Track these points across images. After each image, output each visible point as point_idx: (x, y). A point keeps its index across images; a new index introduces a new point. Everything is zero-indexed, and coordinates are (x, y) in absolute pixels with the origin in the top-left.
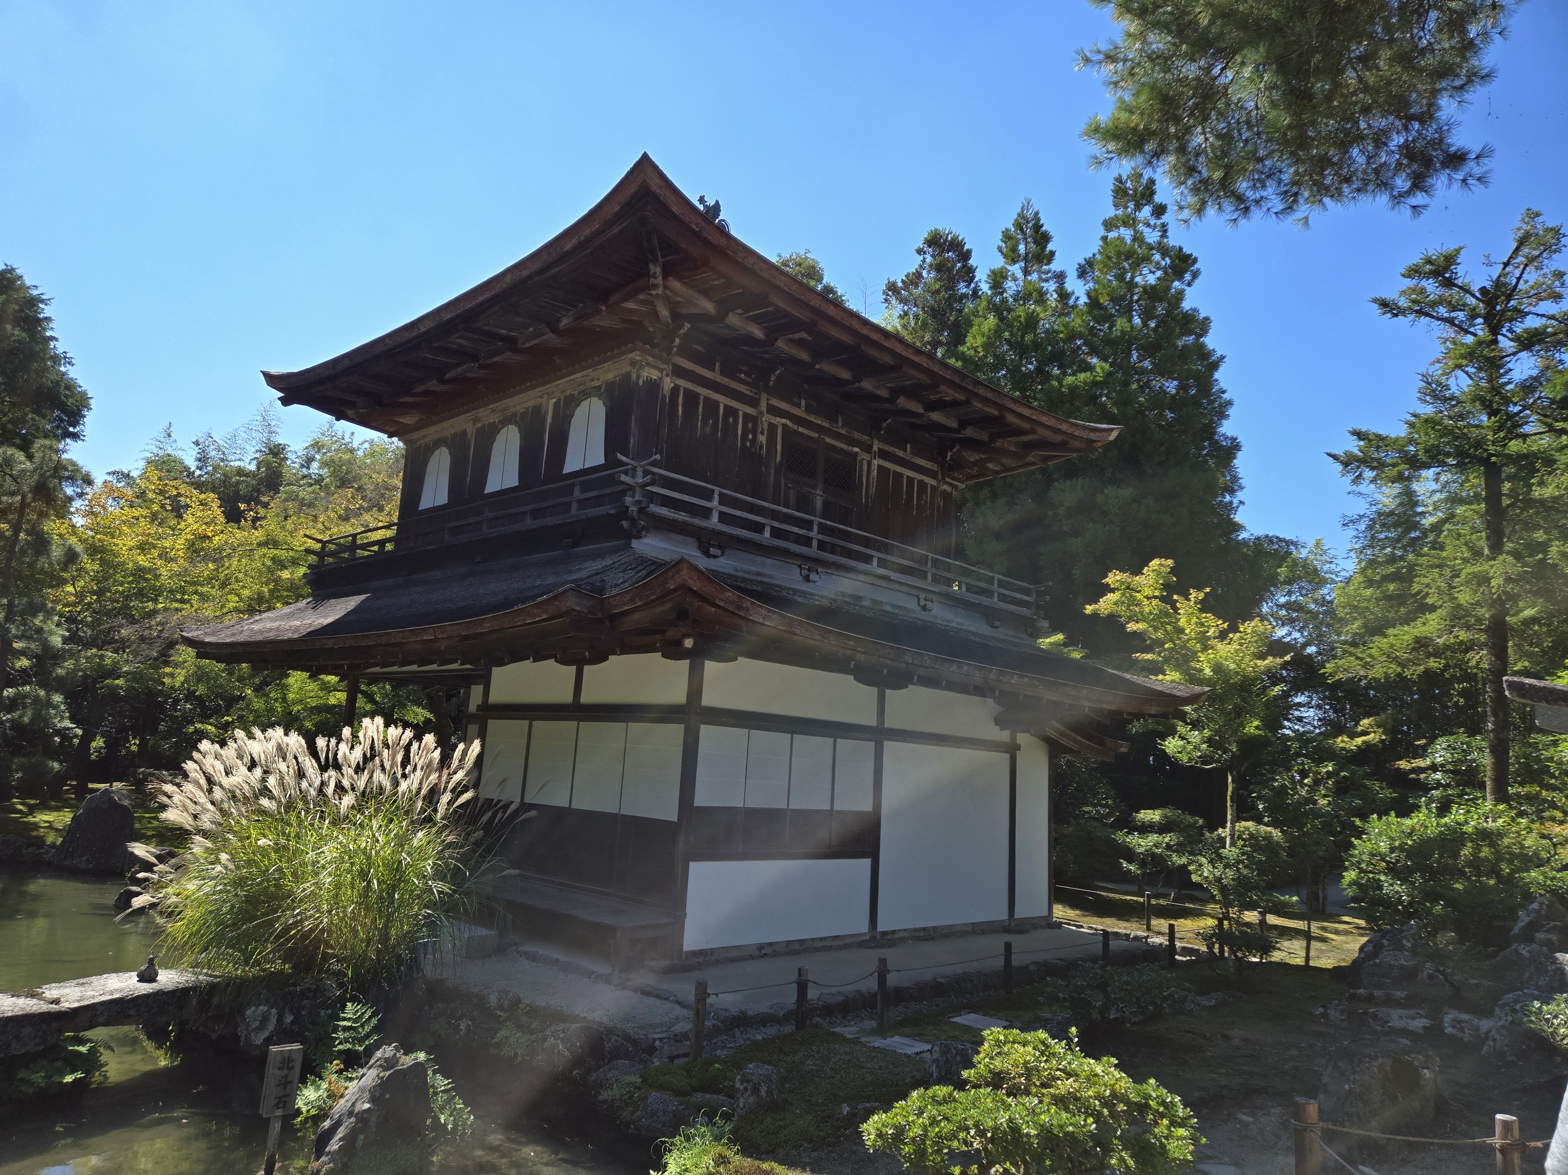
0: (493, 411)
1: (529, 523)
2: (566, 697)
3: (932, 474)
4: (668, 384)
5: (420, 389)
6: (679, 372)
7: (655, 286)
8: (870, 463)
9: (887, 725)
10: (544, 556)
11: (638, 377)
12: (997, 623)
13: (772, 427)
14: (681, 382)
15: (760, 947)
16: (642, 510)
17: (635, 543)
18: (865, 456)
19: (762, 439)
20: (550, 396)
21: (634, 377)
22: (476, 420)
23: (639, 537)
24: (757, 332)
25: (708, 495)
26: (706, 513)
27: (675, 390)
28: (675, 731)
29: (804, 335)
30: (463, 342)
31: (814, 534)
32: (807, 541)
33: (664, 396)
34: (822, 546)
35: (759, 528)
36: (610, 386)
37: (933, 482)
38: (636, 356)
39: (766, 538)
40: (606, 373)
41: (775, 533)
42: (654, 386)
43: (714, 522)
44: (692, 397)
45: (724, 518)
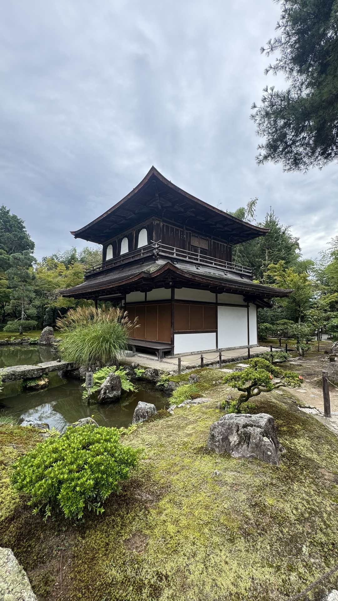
0: (122, 235)
1: (132, 260)
2: (143, 300)
3: (226, 243)
4: (161, 224)
5: (105, 232)
6: (164, 221)
7: (157, 200)
8: (211, 241)
9: (218, 302)
10: (136, 267)
11: (155, 223)
12: (243, 278)
15: (191, 353)
16: (158, 254)
17: (156, 262)
18: (210, 239)
19: (185, 236)
20: (134, 230)
21: (153, 223)
22: (117, 238)
23: (157, 260)
24: (182, 210)
25: (173, 249)
26: (173, 254)
27: (164, 225)
29: (193, 209)
30: (113, 219)
31: (199, 257)
32: (197, 260)
33: (161, 227)
34: (201, 260)
35: (186, 257)
36: (148, 225)
37: (226, 245)
38: (154, 217)
39: (187, 259)
40: (147, 223)
41: (189, 258)
42: (158, 225)
43: (175, 256)
44: (167, 227)
45: (177, 255)
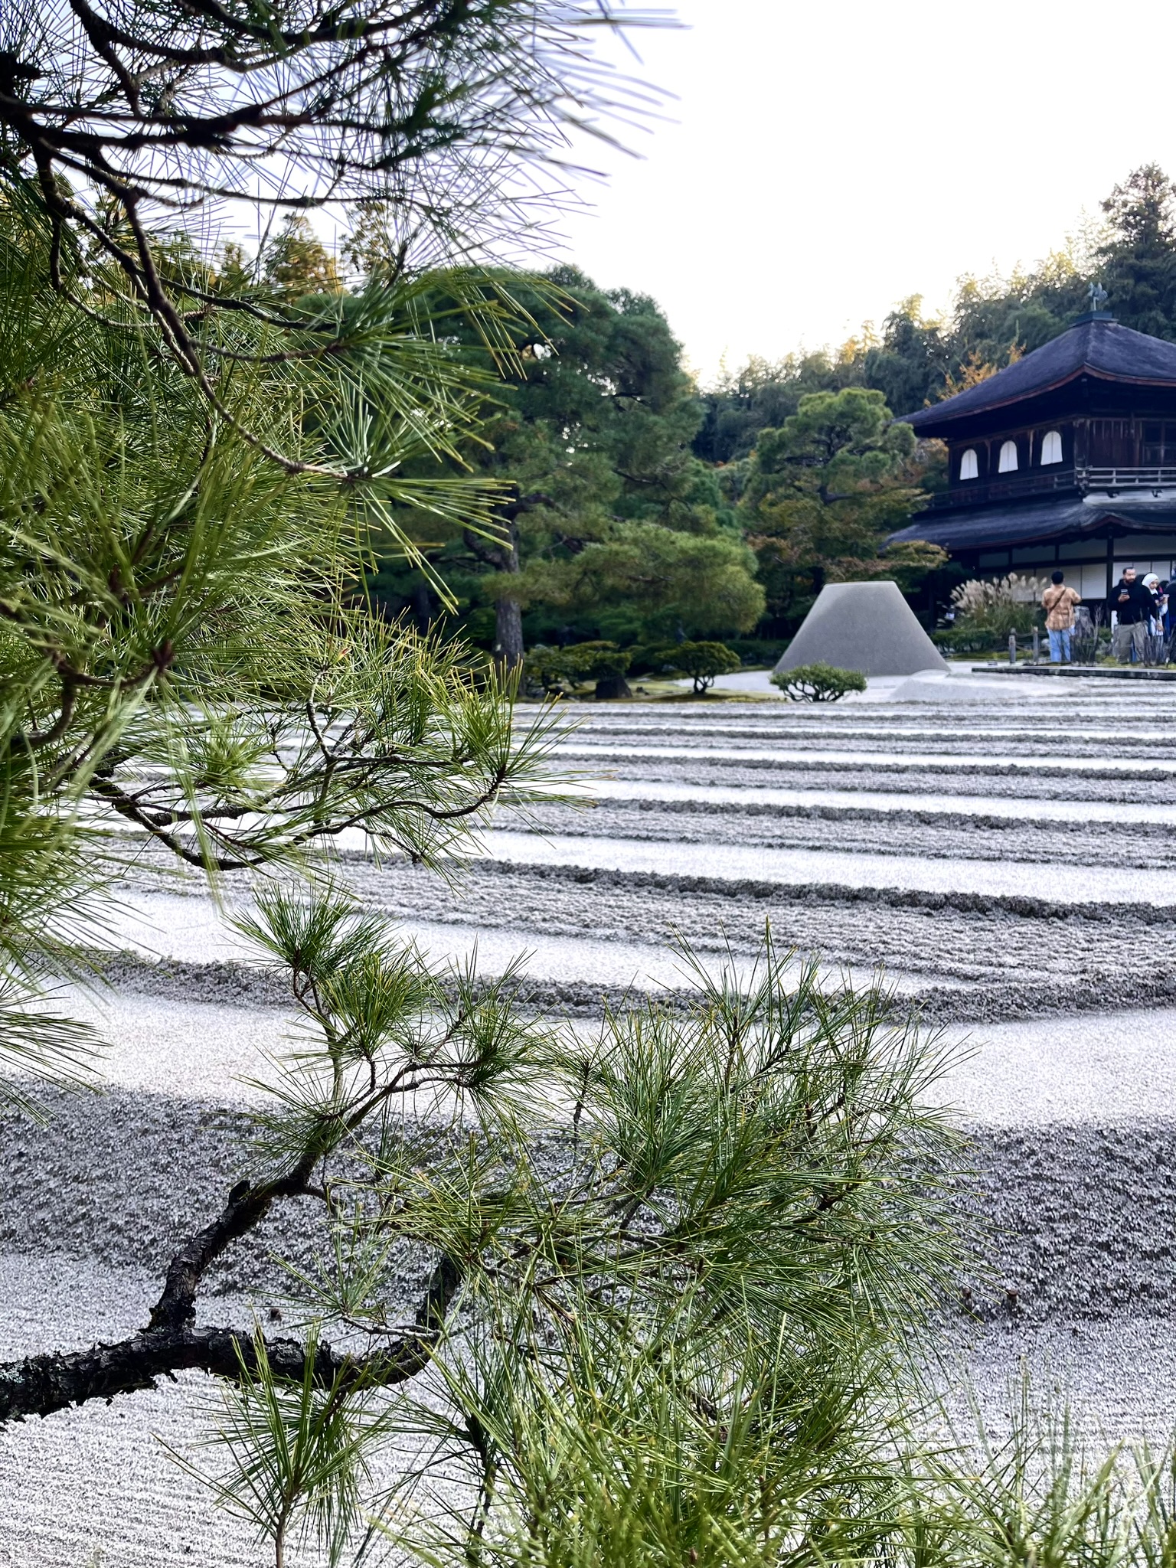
0: (1000, 434)
2: (1052, 557)
4: (1088, 422)
6: (1093, 415)
11: (1076, 421)
13: (1137, 424)
14: (1095, 419)
17: (1084, 500)
19: (1133, 431)
20: (1030, 430)
22: (990, 438)
25: (1111, 473)
26: (1110, 481)
28: (1103, 567)
31: (1159, 476)
32: (1156, 480)
33: (1087, 428)
34: (1164, 480)
35: (1133, 480)
36: (1063, 427)
38: (1075, 413)
39: (1137, 483)
40: (1061, 422)
41: (1141, 480)
42: (1083, 425)
43: (1114, 484)
44: (1099, 424)
45: (1118, 481)
